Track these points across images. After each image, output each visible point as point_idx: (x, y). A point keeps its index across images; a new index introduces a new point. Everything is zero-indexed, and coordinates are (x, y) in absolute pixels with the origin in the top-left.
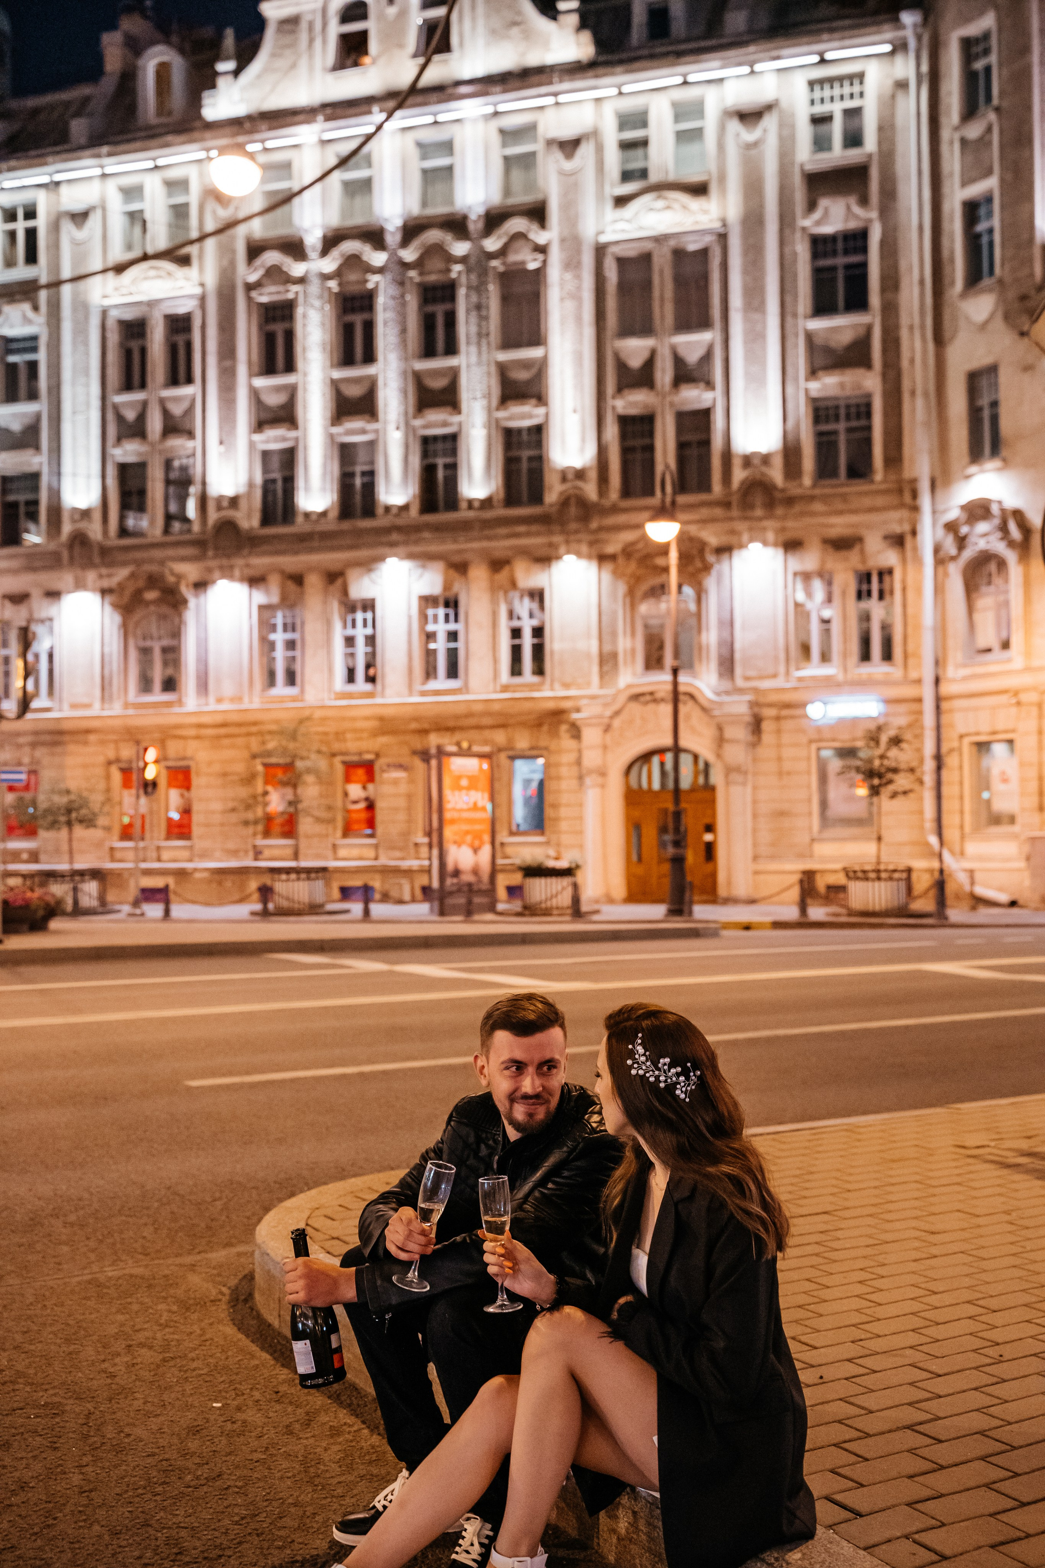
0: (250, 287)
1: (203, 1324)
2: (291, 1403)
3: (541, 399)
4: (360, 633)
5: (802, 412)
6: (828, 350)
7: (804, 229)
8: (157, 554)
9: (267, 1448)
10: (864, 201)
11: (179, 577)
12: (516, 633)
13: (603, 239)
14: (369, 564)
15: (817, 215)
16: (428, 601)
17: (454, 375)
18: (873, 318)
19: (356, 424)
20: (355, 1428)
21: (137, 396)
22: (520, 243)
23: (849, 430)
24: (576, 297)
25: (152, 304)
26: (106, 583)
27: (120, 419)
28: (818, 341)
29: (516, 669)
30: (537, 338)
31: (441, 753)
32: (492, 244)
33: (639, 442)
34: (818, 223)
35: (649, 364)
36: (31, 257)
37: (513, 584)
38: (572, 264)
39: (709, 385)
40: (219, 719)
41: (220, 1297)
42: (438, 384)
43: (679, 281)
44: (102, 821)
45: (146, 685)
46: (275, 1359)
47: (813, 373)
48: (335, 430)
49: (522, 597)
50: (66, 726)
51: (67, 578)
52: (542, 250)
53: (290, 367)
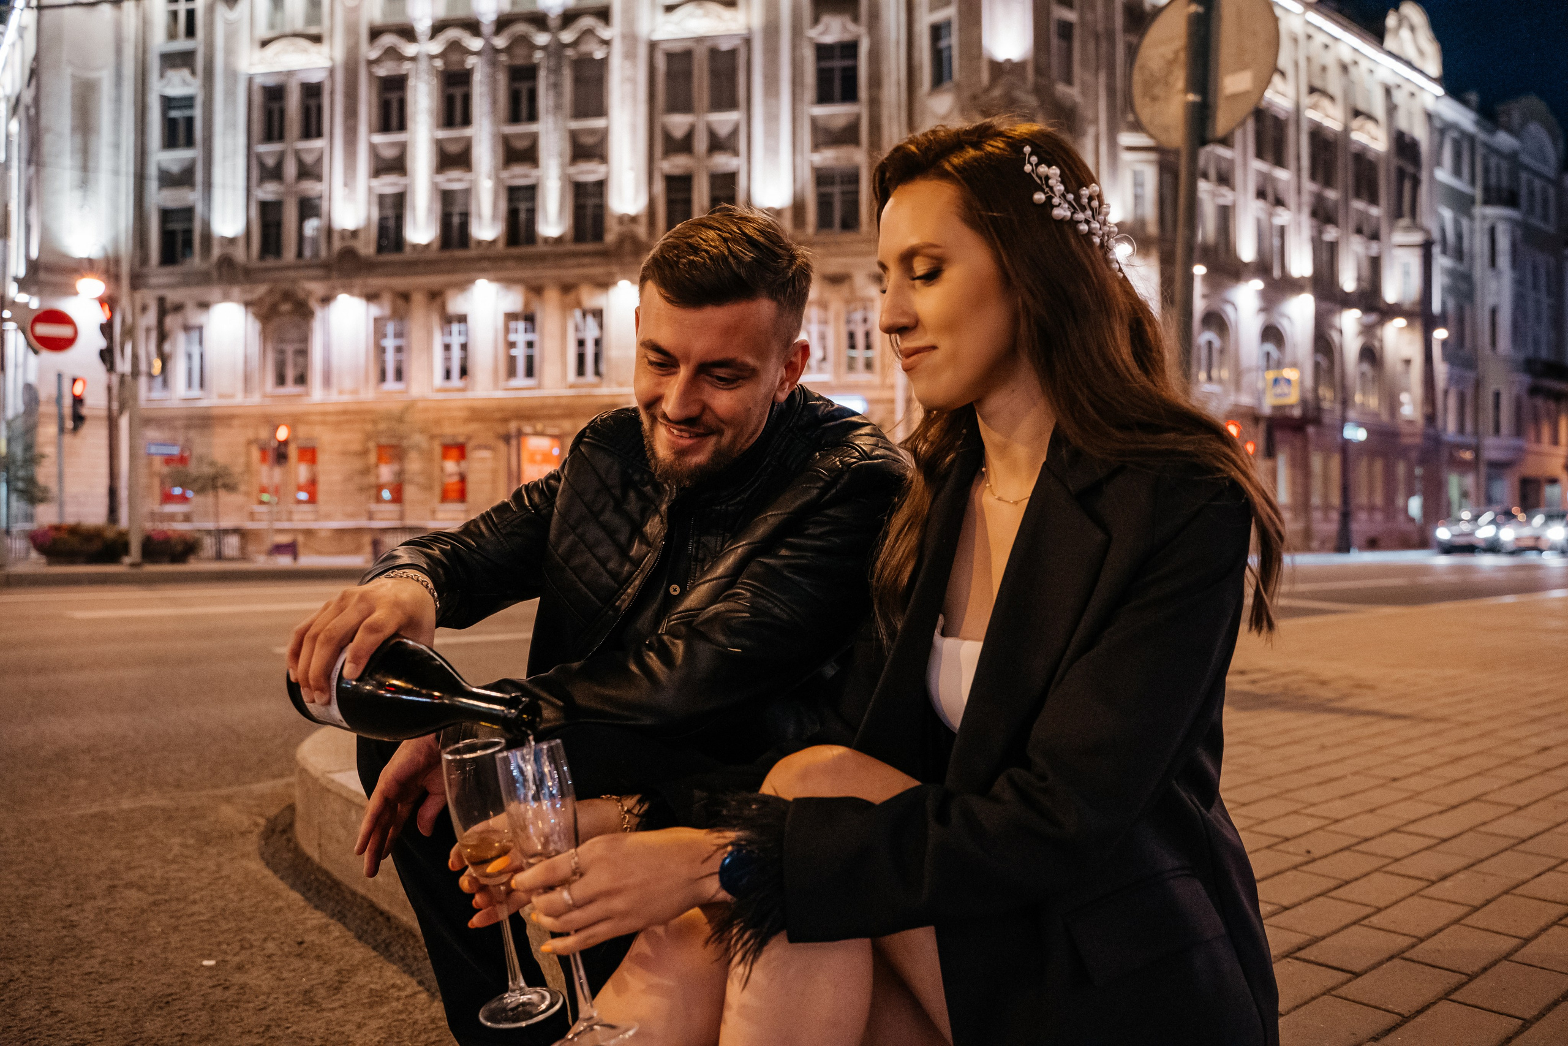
0: (371, 63)
1: (222, 859)
2: (318, 957)
3: (603, 158)
4: (456, 341)
5: (807, 177)
6: (827, 131)
7: (811, 39)
8: (292, 274)
9: (268, 1027)
10: (856, 19)
11: (309, 293)
12: (581, 343)
13: (656, 37)
14: (463, 286)
15: (820, 27)
16: (511, 317)
17: (534, 138)
18: (860, 109)
19: (455, 174)
20: (409, 991)
21: (275, 147)
22: (588, 37)
23: (843, 193)
24: (633, 81)
25: (290, 73)
26: (249, 297)
27: (262, 165)
28: (821, 123)
29: (581, 371)
30: (600, 110)
31: (520, 434)
32: (567, 37)
33: (680, 196)
34: (823, 33)
35: (689, 136)
36: (190, 32)
37: (578, 304)
38: (630, 55)
39: (736, 153)
40: (340, 408)
41: (252, 828)
42: (521, 144)
43: (715, 74)
44: (243, 488)
45: (281, 380)
46: (307, 899)
47: (816, 147)
48: (440, 178)
49: (584, 315)
50: (215, 412)
51: (216, 292)
52: (607, 43)
53: (402, 127)
